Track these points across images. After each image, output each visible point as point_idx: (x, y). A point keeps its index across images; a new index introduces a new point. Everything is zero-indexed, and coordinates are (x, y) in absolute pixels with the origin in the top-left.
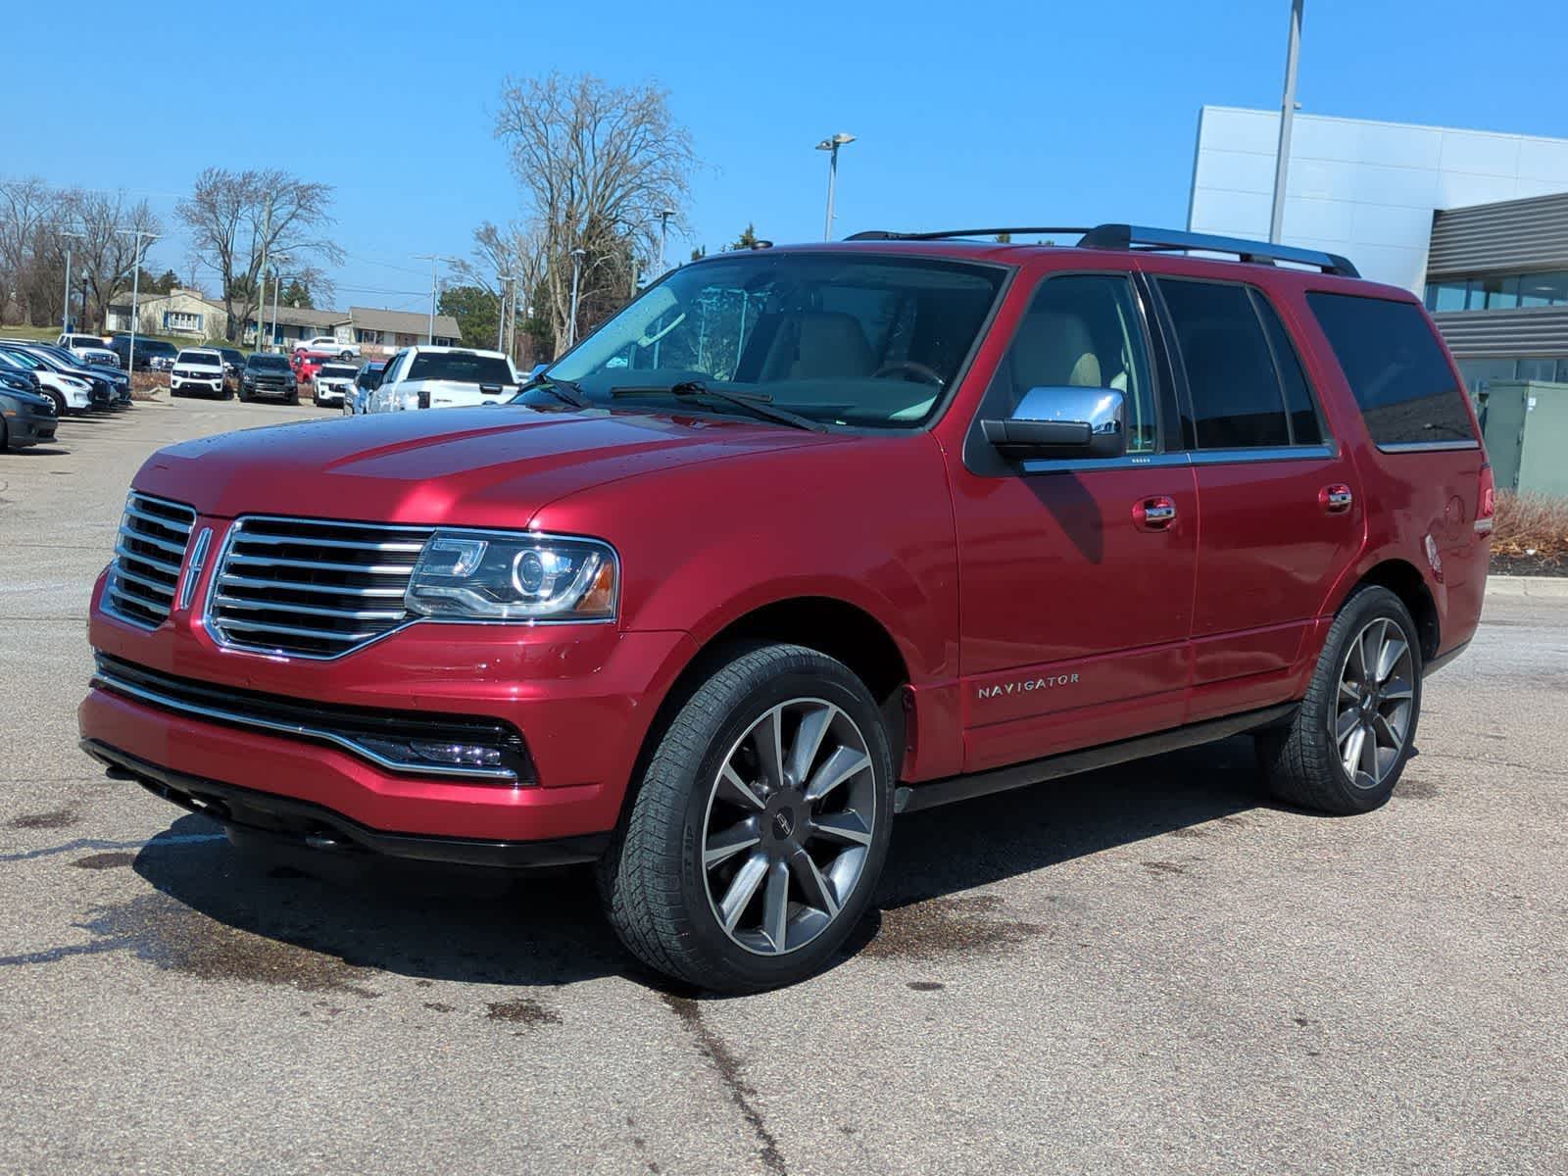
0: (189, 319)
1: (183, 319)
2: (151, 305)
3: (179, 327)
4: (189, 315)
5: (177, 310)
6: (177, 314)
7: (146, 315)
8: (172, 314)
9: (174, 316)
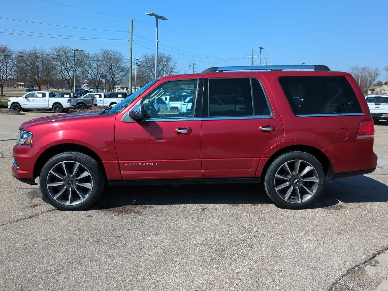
0: (386, 91)
1: (385, 91)
2: (377, 89)
3: (384, 93)
4: (386, 90)
5: (383, 89)
6: (383, 90)
7: (376, 91)
8: (382, 90)
9: (383, 91)
